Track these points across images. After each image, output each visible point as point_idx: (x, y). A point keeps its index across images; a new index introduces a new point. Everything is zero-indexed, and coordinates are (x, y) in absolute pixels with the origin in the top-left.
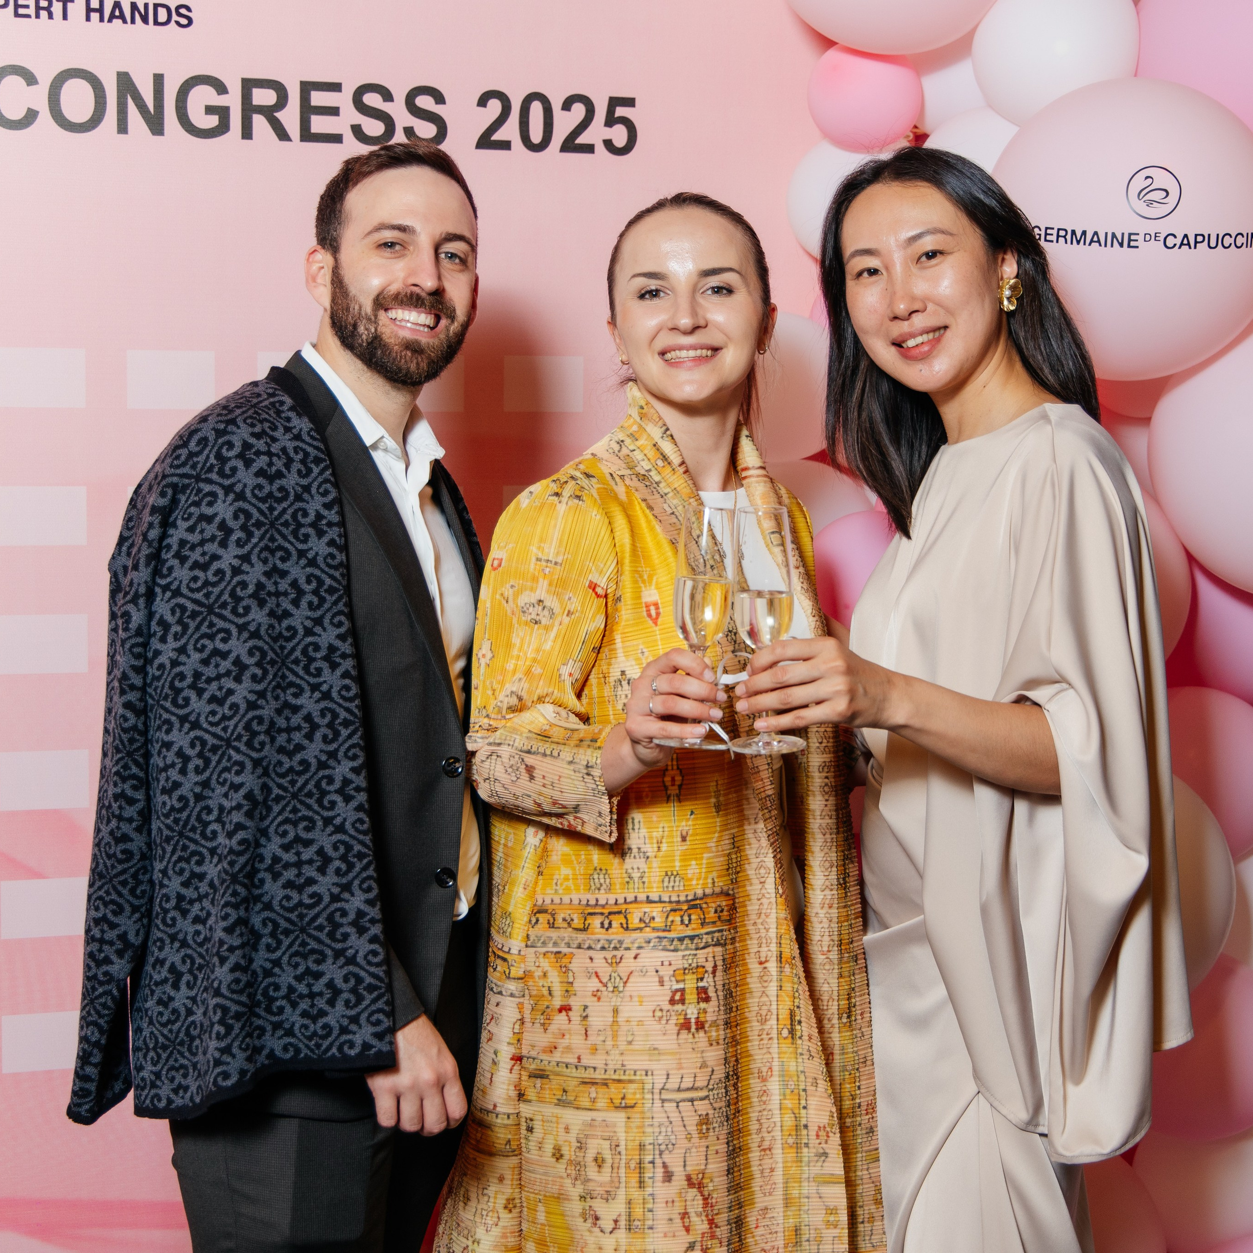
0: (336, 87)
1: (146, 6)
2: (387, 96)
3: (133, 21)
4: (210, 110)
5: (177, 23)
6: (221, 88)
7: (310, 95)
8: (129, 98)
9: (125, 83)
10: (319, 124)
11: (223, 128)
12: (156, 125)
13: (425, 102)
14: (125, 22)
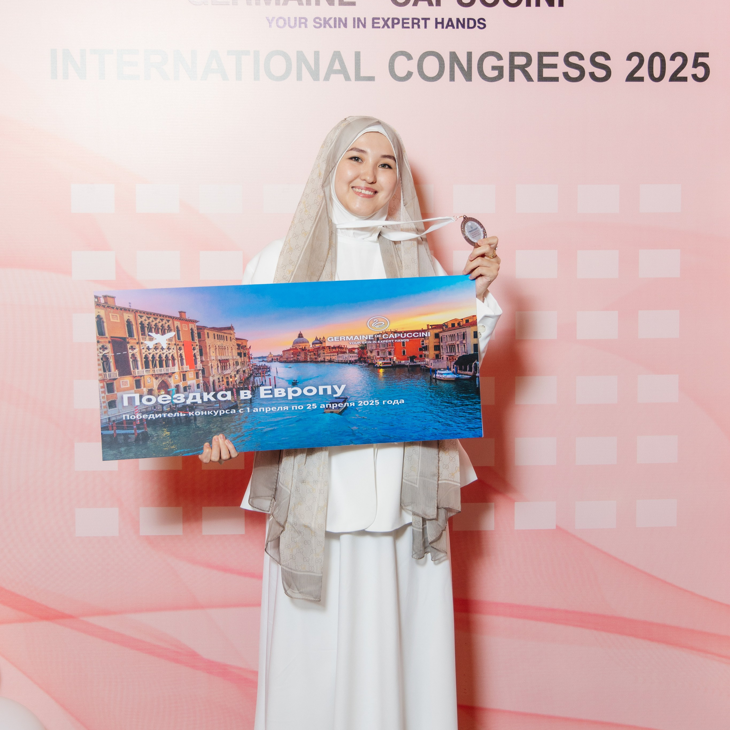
0: (555, 54)
1: (464, 19)
2: (581, 57)
3: (458, 27)
4: (494, 68)
5: (479, 27)
6: (499, 57)
7: (543, 58)
8: (455, 64)
9: (454, 57)
10: (547, 73)
11: (500, 76)
12: (468, 76)
13: (600, 60)
14: (454, 28)
